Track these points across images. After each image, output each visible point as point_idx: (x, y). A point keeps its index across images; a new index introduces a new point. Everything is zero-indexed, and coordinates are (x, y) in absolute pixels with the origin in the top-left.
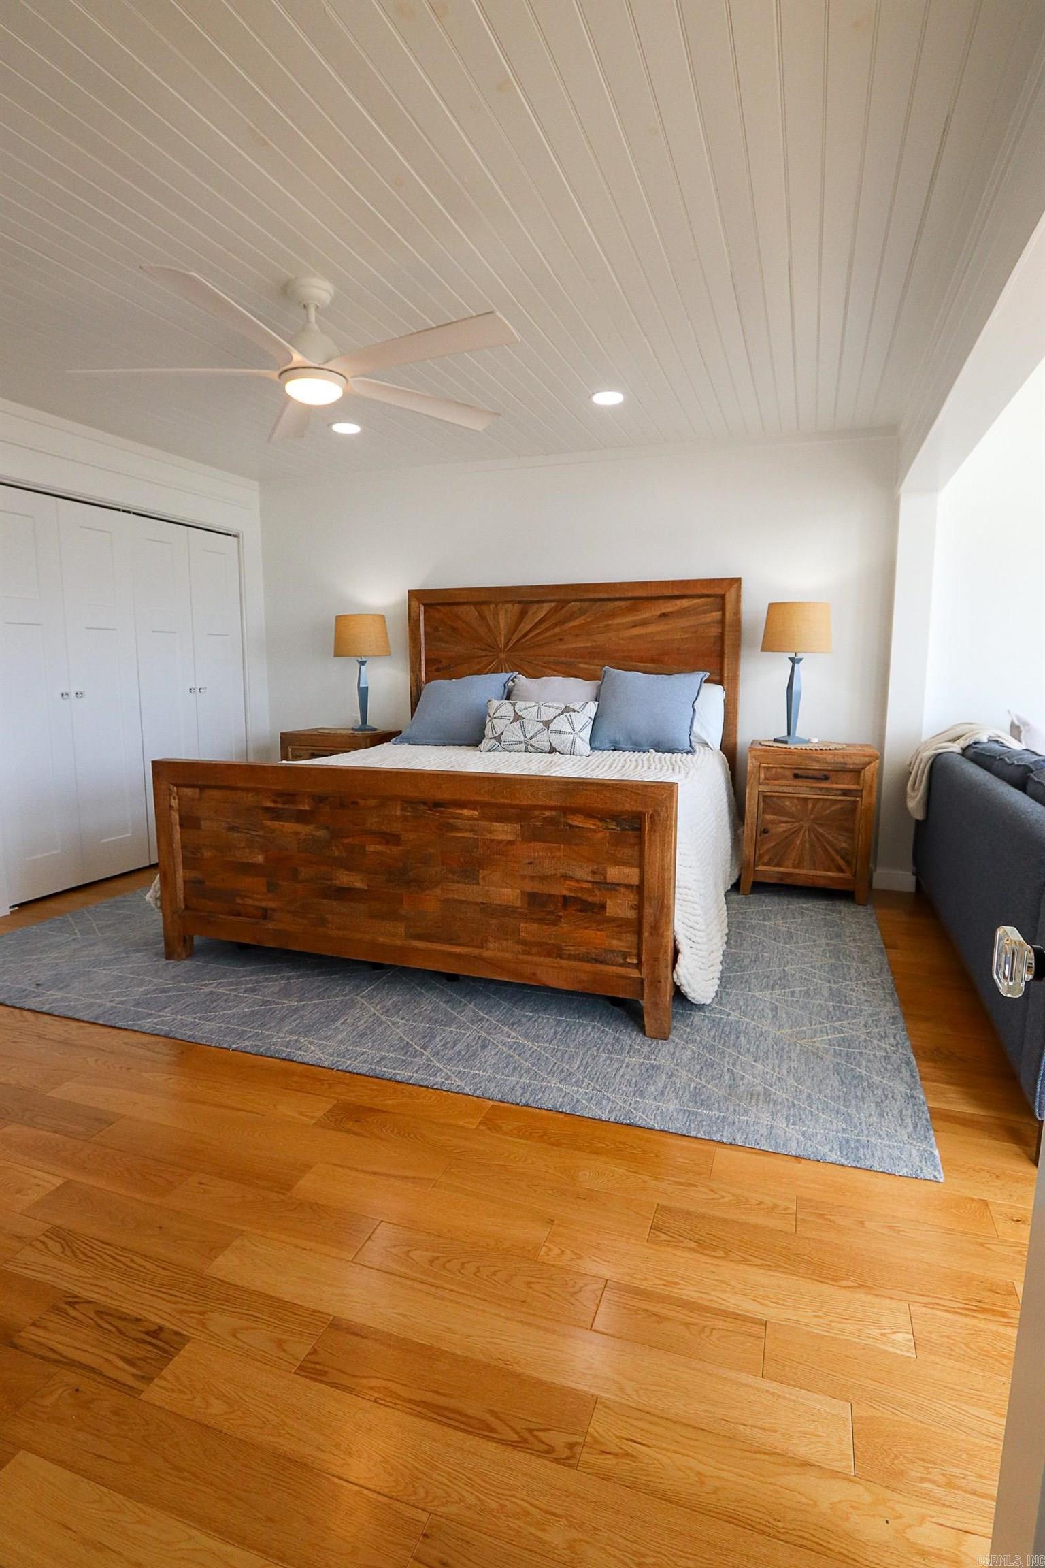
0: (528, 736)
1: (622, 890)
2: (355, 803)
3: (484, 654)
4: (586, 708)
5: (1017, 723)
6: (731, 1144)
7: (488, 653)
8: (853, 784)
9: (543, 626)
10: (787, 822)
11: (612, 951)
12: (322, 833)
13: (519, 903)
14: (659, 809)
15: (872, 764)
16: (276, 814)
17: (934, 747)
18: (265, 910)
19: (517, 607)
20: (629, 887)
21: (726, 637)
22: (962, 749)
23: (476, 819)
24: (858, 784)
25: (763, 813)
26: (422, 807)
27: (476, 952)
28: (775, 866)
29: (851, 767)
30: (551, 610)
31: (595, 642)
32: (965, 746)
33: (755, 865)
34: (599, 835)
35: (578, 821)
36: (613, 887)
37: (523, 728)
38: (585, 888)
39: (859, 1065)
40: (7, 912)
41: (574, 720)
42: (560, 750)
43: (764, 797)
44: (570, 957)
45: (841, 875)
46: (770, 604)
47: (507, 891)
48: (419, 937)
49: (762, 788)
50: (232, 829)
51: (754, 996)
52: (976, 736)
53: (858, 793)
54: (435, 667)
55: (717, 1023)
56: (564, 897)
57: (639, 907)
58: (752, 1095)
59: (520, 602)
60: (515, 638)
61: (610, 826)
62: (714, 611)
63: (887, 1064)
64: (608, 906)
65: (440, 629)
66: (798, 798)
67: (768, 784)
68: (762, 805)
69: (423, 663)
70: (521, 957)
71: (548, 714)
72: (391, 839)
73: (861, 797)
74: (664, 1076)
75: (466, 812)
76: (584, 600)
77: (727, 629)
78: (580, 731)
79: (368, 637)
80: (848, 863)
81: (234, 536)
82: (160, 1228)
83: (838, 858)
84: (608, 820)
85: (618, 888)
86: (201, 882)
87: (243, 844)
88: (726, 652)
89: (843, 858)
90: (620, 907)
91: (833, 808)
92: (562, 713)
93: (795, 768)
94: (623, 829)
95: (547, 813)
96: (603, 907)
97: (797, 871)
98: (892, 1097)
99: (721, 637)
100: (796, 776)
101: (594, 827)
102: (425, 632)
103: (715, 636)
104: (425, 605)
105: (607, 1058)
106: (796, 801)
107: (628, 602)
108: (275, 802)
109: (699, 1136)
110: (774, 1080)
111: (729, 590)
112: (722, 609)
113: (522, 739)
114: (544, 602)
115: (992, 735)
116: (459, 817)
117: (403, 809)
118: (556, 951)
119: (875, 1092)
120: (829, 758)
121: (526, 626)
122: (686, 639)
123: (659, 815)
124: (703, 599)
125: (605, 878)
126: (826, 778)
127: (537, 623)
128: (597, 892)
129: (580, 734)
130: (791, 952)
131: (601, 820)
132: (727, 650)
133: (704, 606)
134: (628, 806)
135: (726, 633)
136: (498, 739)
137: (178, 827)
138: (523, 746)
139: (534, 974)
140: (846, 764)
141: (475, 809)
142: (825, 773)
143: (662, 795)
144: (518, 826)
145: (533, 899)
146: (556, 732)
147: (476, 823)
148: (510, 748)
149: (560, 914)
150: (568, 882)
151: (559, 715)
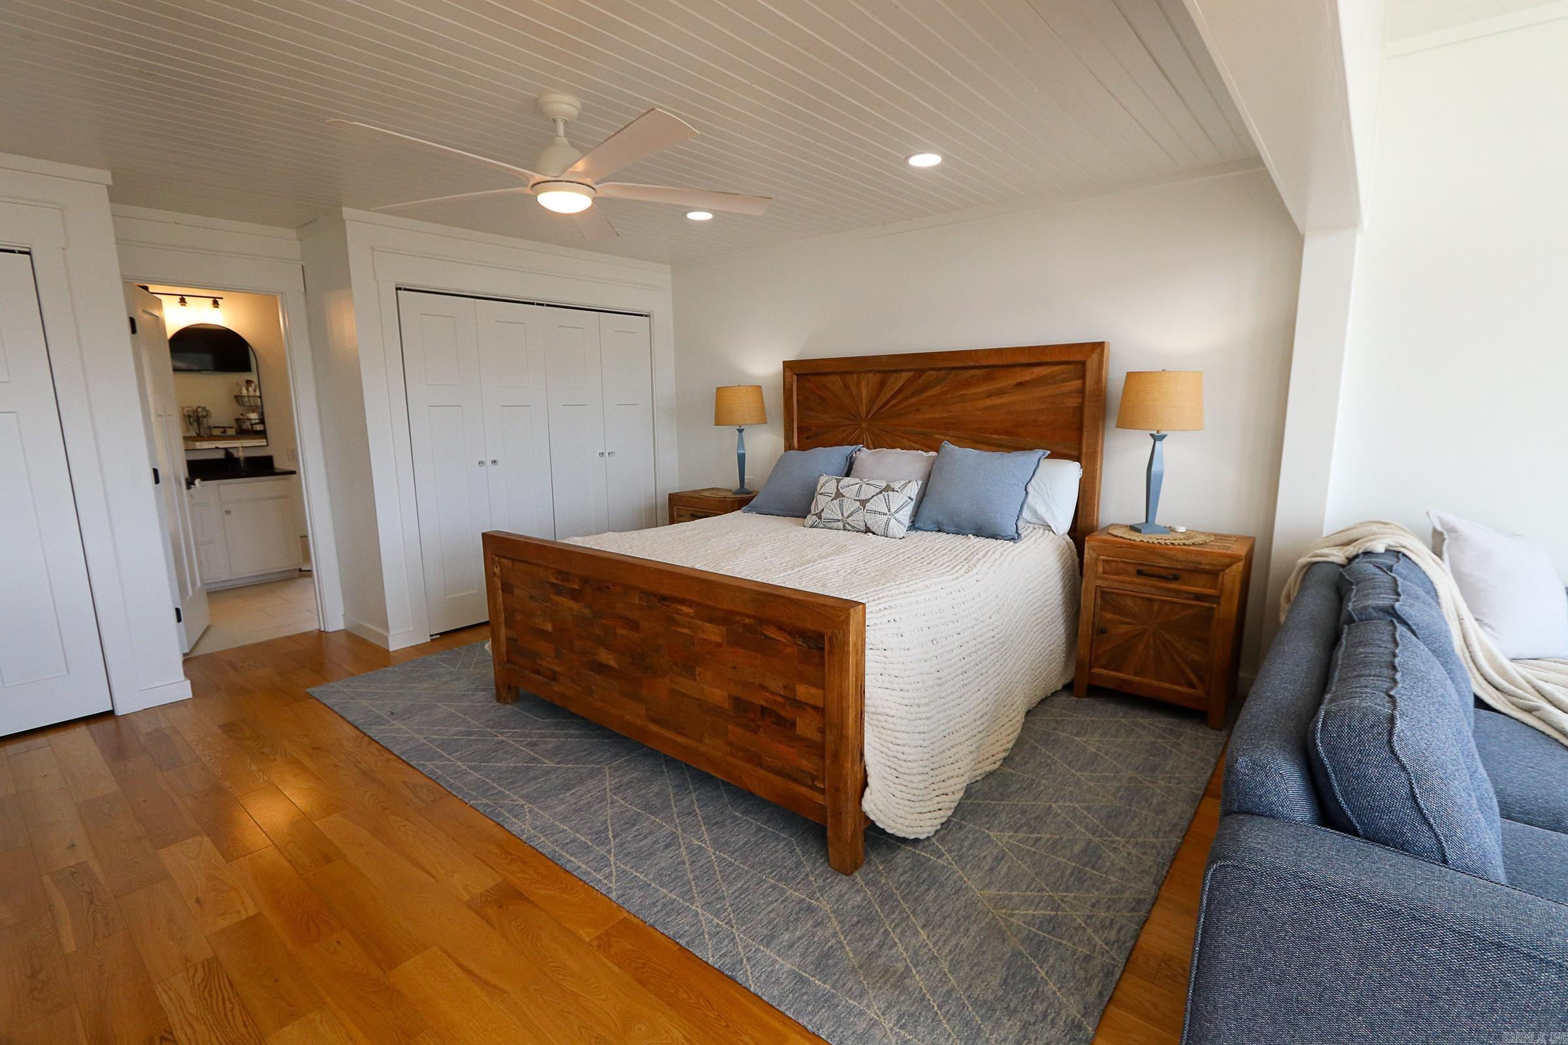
0: (846, 515)
1: (810, 710)
2: (608, 588)
3: (847, 422)
4: (906, 489)
5: (1439, 528)
6: (814, 1033)
7: (851, 422)
8: (1210, 588)
9: (901, 396)
10: (1128, 623)
11: (803, 771)
12: (587, 612)
13: (726, 705)
14: (837, 632)
15: (1234, 567)
16: (559, 591)
17: (1311, 554)
18: (554, 672)
19: (879, 376)
20: (815, 708)
21: (1086, 408)
22: (1347, 558)
23: (691, 617)
24: (1215, 589)
25: (1101, 610)
26: (653, 599)
27: (695, 745)
28: (1114, 670)
29: (1207, 567)
30: (908, 379)
31: (950, 412)
32: (1351, 556)
33: (1090, 668)
34: (789, 650)
35: (772, 633)
36: (801, 705)
37: (841, 506)
38: (779, 702)
39: (1042, 962)
40: (428, 639)
41: (891, 501)
42: (873, 530)
43: (1103, 593)
44: (769, 769)
45: (1191, 691)
46: (1128, 373)
47: (717, 691)
48: (654, 721)
49: (1099, 582)
50: (532, 598)
51: (989, 836)
52: (1368, 544)
53: (1215, 599)
54: (805, 435)
55: (919, 863)
56: (762, 706)
57: (822, 731)
58: (887, 972)
59: (879, 372)
60: (875, 408)
61: (799, 642)
62: (1073, 380)
63: (1081, 968)
64: (797, 724)
65: (811, 398)
66: (1142, 598)
67: (1106, 579)
68: (1099, 602)
69: (796, 431)
70: (728, 758)
71: (865, 494)
72: (633, 625)
73: (1219, 604)
74: (810, 923)
75: (685, 609)
76: (940, 369)
77: (1087, 399)
78: (896, 512)
79: (744, 405)
80: (1201, 679)
81: (646, 316)
82: (276, 980)
83: (1188, 671)
84: (796, 636)
85: (806, 707)
86: (516, 641)
87: (539, 613)
88: (1085, 424)
89: (1194, 672)
90: (806, 727)
91: (1185, 613)
92: (881, 492)
93: (1140, 564)
94: (809, 647)
95: (747, 621)
96: (793, 724)
97: (1138, 679)
98: (1052, 1020)
99: (1080, 409)
100: (1140, 573)
101: (784, 641)
102: (798, 401)
103: (1074, 407)
104: (797, 375)
105: (774, 887)
106: (1139, 601)
107: (984, 370)
108: (557, 579)
109: (788, 1013)
110: (925, 959)
111: (1090, 356)
112: (1083, 377)
113: (840, 517)
114: (902, 371)
115: (1392, 543)
116: (679, 613)
117: (641, 599)
118: (756, 759)
119: (1035, 1007)
120: (1180, 556)
121: (886, 395)
122: (1043, 409)
123: (837, 638)
124: (1063, 366)
125: (795, 695)
126: (1175, 578)
127: (896, 393)
128: (788, 707)
129: (896, 515)
130: (1077, 783)
131: (791, 634)
132: (1086, 421)
133: (1063, 374)
134: (810, 624)
135: (1086, 403)
136: (819, 516)
137: (500, 591)
138: (840, 524)
139: (741, 777)
140: (1200, 563)
141: (691, 606)
142: (1176, 572)
143: (839, 617)
144: (723, 629)
145: (738, 703)
146: (871, 512)
147: (692, 620)
148: (829, 525)
149: (759, 723)
150: (764, 693)
151: (878, 494)
